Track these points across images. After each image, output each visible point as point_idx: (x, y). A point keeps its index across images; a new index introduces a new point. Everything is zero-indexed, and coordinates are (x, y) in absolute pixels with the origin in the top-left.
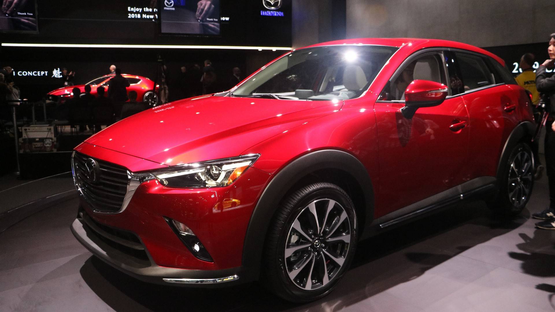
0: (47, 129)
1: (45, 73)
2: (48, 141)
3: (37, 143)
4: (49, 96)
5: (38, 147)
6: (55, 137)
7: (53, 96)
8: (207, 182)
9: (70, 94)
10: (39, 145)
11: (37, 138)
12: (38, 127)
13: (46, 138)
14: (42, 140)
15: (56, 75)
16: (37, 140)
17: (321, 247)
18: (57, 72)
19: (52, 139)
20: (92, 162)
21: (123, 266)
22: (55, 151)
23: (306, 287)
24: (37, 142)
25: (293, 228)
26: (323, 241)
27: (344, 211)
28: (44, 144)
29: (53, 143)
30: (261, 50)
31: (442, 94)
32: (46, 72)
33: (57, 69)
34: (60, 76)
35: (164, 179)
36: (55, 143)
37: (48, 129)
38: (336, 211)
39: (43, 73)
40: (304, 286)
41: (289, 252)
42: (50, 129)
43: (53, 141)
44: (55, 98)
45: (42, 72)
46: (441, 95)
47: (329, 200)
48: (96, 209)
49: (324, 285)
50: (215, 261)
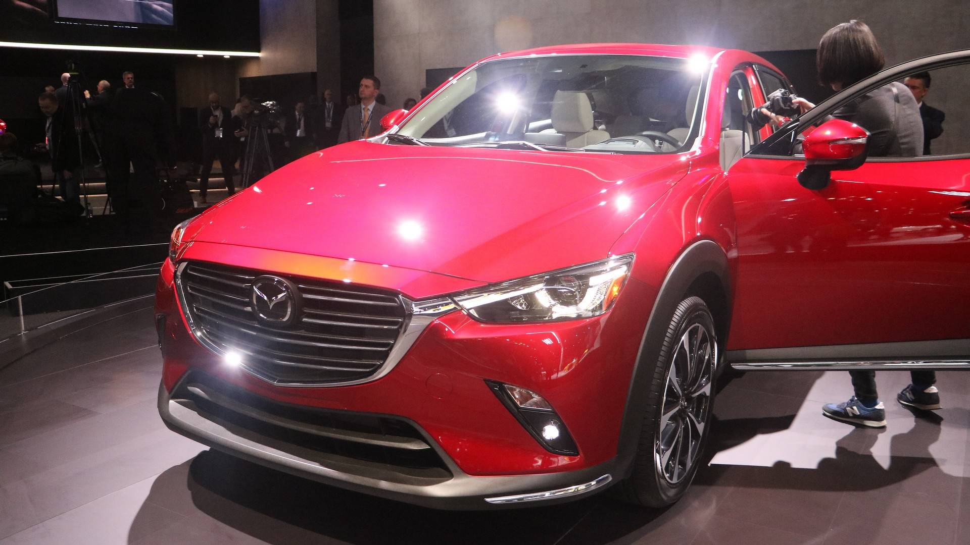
8: (553, 310)
17: (685, 407)
21: (384, 485)
23: (673, 480)
25: (669, 378)
26: (688, 397)
27: (709, 343)
30: (202, 56)
35: (473, 308)
38: (703, 343)
40: (671, 478)
41: (663, 422)
47: (698, 326)
48: (278, 378)
49: (687, 471)
50: (581, 453)
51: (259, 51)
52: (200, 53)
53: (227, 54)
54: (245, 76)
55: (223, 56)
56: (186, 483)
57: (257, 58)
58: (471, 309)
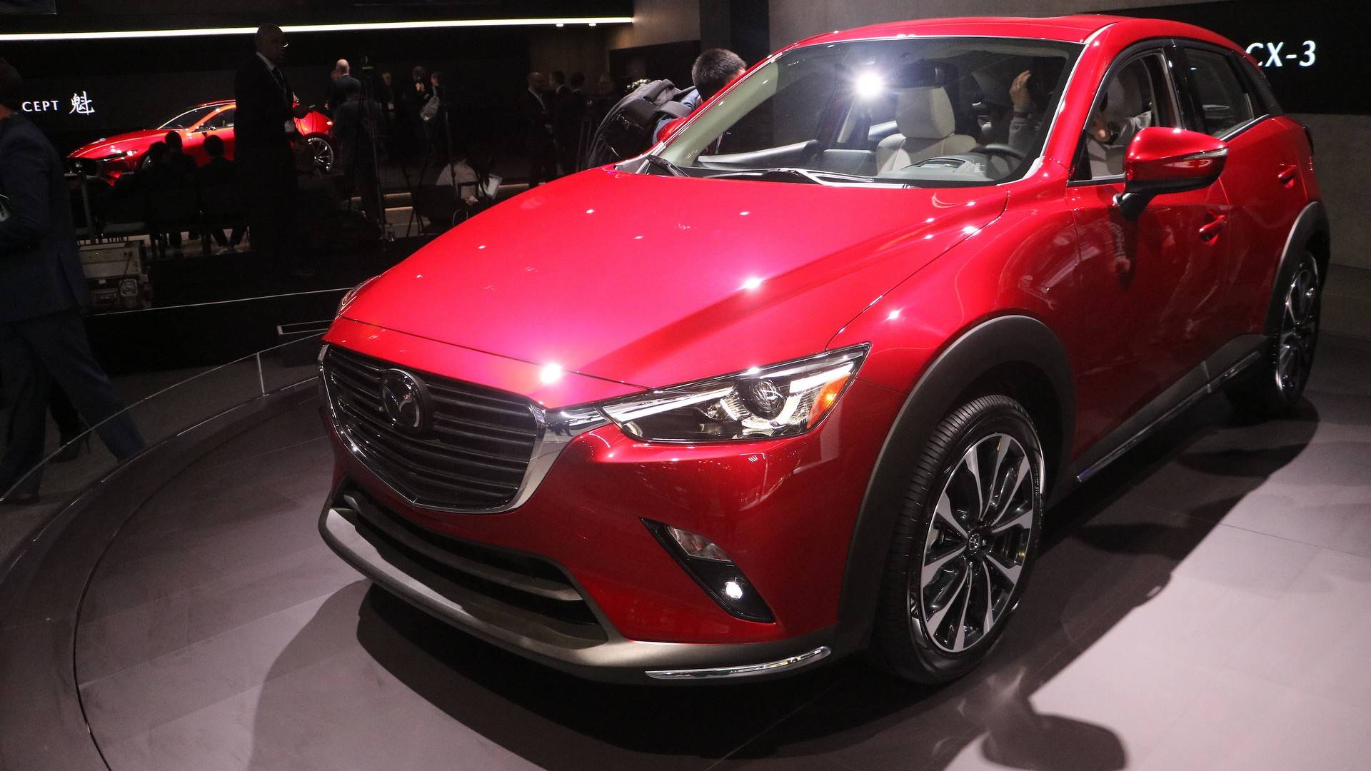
0: (122, 254)
1: (52, 104)
2: (129, 285)
3: (103, 292)
4: (74, 160)
5: (106, 301)
6: (144, 272)
7: (82, 160)
8: (744, 423)
9: (124, 154)
10: (107, 294)
11: (102, 278)
12: (101, 252)
13: (124, 277)
14: (113, 282)
15: (80, 109)
16: (102, 282)
17: (981, 547)
18: (82, 101)
19: (137, 277)
20: (406, 377)
21: (526, 642)
22: (148, 308)
23: (955, 647)
24: (103, 287)
25: (937, 514)
26: (986, 534)
27: (1026, 457)
28: (119, 291)
29: (140, 287)
30: (562, 25)
31: (1209, 161)
32: (55, 102)
33: (80, 95)
34: (90, 109)
35: (630, 421)
36: (146, 288)
37: (125, 254)
38: (1012, 459)
39: (46, 105)
40: (951, 645)
41: (928, 574)
42: (131, 254)
43: (140, 282)
44: (90, 165)
45: (44, 102)
46: (1207, 164)
47: (1001, 437)
48: (418, 496)
49: (984, 634)
50: (777, 618)
51: (631, 16)
52: (560, 22)
53: (592, 22)
54: (616, 48)
55: (588, 24)
56: (358, 608)
57: (630, 24)
58: (627, 422)
